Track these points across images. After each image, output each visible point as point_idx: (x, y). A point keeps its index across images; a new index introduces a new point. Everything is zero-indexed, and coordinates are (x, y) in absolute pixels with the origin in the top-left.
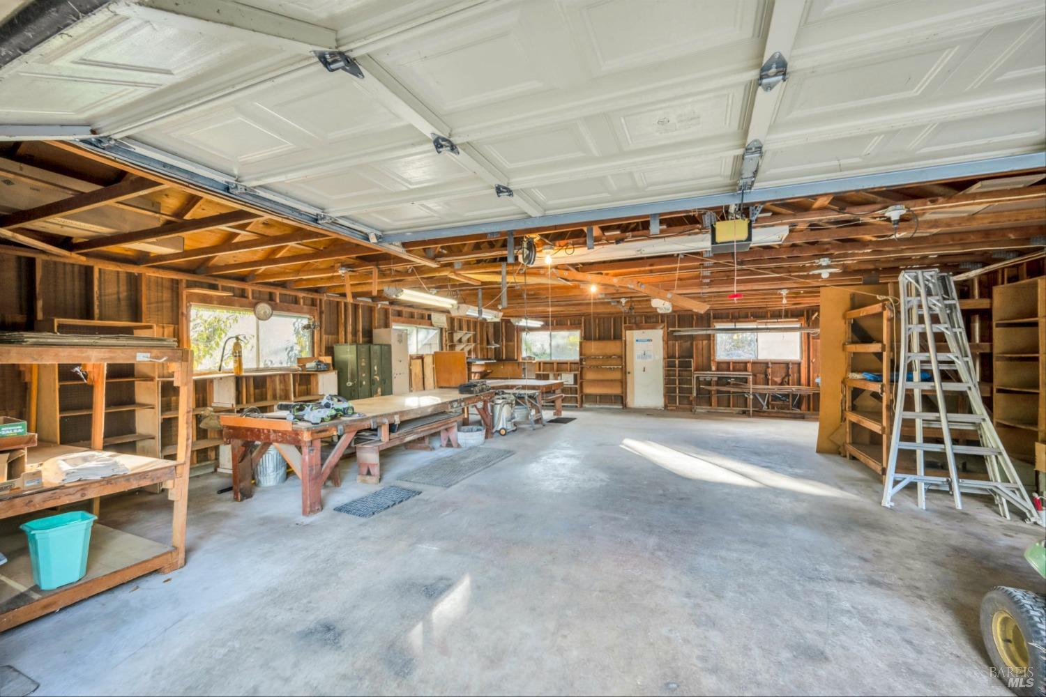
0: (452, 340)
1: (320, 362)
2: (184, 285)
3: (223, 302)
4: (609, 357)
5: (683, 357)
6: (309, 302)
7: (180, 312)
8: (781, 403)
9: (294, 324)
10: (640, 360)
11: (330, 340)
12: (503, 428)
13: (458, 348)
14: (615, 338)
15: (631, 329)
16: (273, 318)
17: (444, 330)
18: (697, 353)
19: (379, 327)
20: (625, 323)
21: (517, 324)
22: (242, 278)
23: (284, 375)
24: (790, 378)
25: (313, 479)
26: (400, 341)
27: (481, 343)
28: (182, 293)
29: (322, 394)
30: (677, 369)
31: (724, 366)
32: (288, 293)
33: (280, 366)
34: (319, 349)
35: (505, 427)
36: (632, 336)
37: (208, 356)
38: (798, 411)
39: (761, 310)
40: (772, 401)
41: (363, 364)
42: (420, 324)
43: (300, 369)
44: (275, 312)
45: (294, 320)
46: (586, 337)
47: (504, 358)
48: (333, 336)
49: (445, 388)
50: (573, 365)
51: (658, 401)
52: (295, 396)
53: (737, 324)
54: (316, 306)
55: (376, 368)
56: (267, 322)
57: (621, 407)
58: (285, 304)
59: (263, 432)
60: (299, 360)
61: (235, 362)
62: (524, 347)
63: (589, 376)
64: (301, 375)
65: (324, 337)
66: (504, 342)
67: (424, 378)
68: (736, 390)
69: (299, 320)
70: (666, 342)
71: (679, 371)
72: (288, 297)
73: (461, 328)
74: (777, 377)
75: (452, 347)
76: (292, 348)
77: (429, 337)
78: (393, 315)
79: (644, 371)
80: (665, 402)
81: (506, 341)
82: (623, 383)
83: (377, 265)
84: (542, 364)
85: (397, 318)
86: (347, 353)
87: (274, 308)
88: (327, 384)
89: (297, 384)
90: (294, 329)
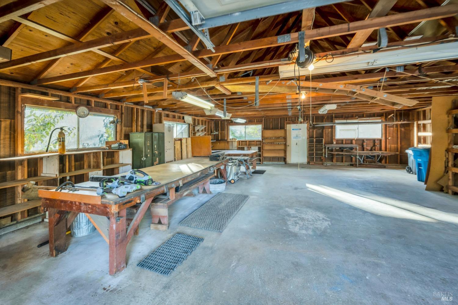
0: (194, 130)
1: (121, 144)
2: (19, 91)
3: (51, 105)
4: (279, 138)
5: (318, 137)
6: (114, 107)
7: (16, 110)
8: (371, 160)
9: (104, 120)
10: (295, 139)
11: (127, 130)
12: (232, 179)
13: (197, 135)
14: (281, 129)
15: (289, 123)
16: (89, 116)
17: (190, 125)
18: (325, 135)
19: (156, 123)
20: (286, 121)
21: (235, 121)
22: (68, 90)
23: (96, 153)
24: (376, 147)
25: (119, 243)
26: (169, 131)
27: (208, 132)
28: (18, 97)
29: (121, 163)
30: (315, 144)
31: (340, 142)
32: (101, 101)
33: (94, 146)
34: (120, 136)
35: (233, 178)
36: (290, 127)
37: (39, 142)
38: (380, 164)
39: (360, 113)
40: (366, 159)
41: (148, 144)
42: (178, 122)
43: (108, 148)
44: (90, 113)
45: (104, 118)
46: (265, 128)
47: (220, 139)
48: (129, 128)
49: (197, 157)
50: (257, 142)
51: (304, 160)
52: (103, 165)
53: (348, 120)
54: (119, 110)
55: (156, 146)
56: (85, 118)
57: (284, 163)
58: (99, 108)
59: (75, 204)
60: (107, 143)
61: (60, 145)
62: (230, 133)
63: (266, 147)
64: (108, 152)
65: (124, 128)
66: (220, 131)
67: (181, 151)
68: (346, 154)
69: (107, 118)
70: (308, 130)
71: (316, 144)
72: (100, 104)
73: (198, 124)
74: (368, 147)
75: (194, 134)
76: (102, 136)
77: (183, 128)
78: (164, 116)
79: (297, 144)
80: (308, 160)
81: (221, 131)
82: (285, 151)
83: (167, 77)
84: (240, 142)
85: (166, 118)
86: (139, 138)
87: (90, 110)
88: (126, 157)
89: (105, 158)
90: (104, 123)
